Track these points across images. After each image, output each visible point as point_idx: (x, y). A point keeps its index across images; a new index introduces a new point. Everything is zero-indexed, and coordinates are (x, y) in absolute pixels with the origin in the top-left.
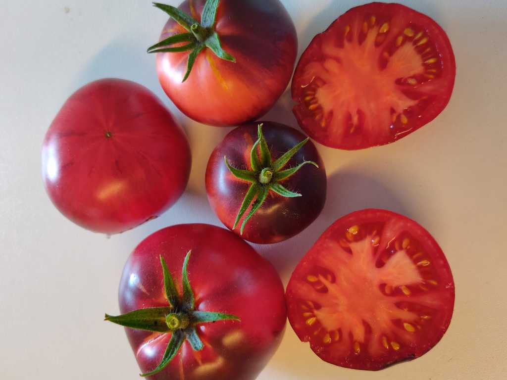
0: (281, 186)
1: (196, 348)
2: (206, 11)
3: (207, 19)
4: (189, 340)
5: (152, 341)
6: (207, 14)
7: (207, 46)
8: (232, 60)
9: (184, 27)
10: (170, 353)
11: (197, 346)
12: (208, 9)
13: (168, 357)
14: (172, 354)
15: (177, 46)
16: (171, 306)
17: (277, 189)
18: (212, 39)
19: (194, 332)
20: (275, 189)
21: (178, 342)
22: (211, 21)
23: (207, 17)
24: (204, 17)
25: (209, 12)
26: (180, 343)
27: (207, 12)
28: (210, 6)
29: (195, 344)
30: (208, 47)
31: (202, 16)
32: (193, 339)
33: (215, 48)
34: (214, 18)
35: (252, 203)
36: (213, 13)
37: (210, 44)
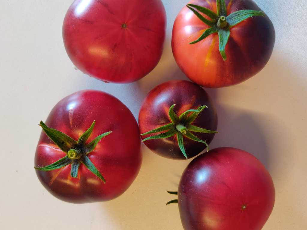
0: (182, 139)
1: (72, 174)
2: (237, 14)
3: (232, 18)
4: (72, 167)
5: (53, 148)
6: (235, 16)
7: (219, 33)
8: (224, 58)
9: (217, 9)
10: (57, 165)
11: (74, 173)
12: (239, 15)
13: (55, 166)
14: (58, 166)
15: (204, 16)
16: (78, 142)
17: (180, 138)
18: (224, 32)
19: (78, 166)
20: (179, 138)
21: (66, 162)
22: (234, 23)
23: (234, 18)
24: (232, 16)
25: (237, 16)
26: (66, 164)
27: (236, 16)
28: (241, 15)
29: (73, 172)
30: (218, 35)
31: (231, 14)
32: (75, 168)
33: (222, 41)
34: (237, 23)
35: (162, 132)
36: (239, 20)
37: (221, 35)
